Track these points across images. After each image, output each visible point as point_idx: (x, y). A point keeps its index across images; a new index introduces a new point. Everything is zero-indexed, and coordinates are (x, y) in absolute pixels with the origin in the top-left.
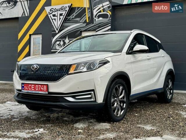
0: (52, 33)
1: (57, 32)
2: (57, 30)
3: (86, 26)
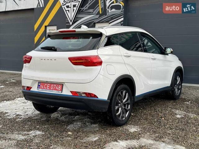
0: (67, 24)
1: (71, 24)
2: (71, 21)
3: (99, 18)
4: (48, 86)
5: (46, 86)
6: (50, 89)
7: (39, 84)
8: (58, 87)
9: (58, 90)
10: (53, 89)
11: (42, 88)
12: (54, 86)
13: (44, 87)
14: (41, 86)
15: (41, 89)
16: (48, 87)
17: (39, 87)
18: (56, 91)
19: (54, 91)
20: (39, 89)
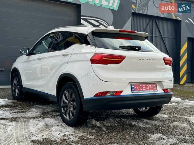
4: (144, 86)
5: (142, 88)
6: (147, 90)
7: (133, 86)
8: (153, 86)
9: (154, 89)
10: (149, 90)
11: (137, 90)
12: (149, 86)
13: (139, 89)
14: (136, 87)
15: (137, 92)
16: (144, 88)
17: (134, 89)
18: (152, 91)
19: (151, 91)
20: (135, 92)
